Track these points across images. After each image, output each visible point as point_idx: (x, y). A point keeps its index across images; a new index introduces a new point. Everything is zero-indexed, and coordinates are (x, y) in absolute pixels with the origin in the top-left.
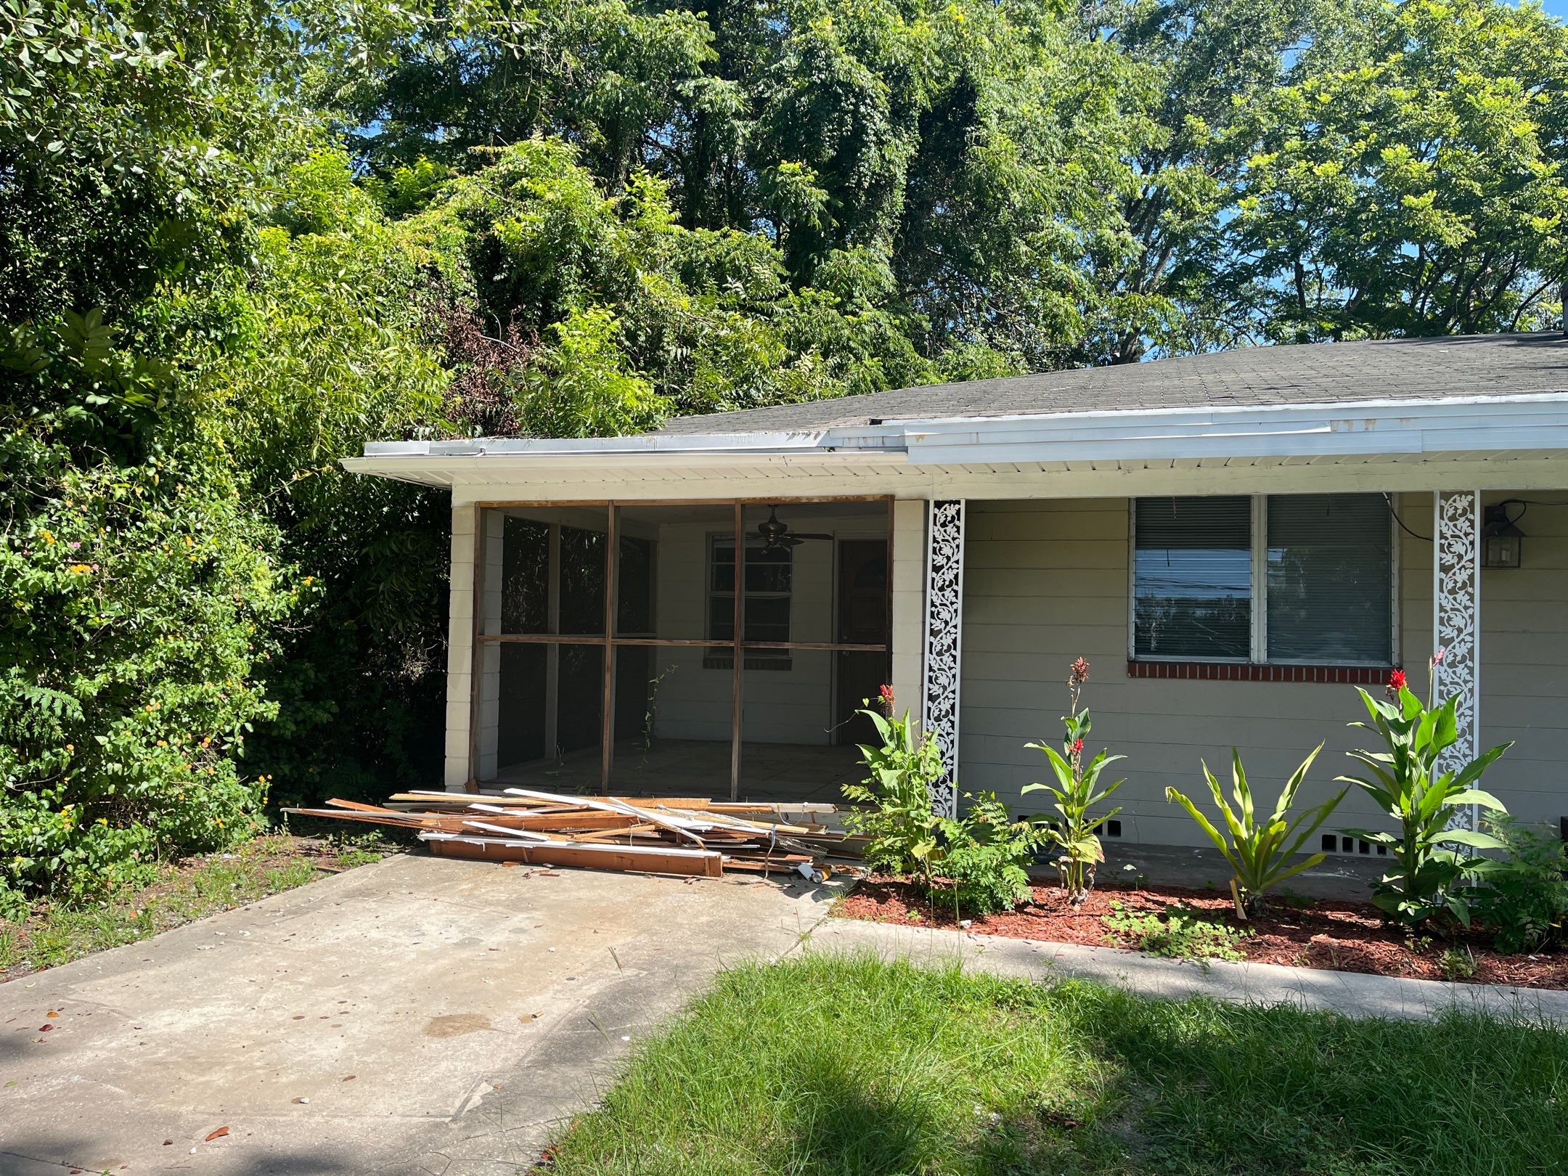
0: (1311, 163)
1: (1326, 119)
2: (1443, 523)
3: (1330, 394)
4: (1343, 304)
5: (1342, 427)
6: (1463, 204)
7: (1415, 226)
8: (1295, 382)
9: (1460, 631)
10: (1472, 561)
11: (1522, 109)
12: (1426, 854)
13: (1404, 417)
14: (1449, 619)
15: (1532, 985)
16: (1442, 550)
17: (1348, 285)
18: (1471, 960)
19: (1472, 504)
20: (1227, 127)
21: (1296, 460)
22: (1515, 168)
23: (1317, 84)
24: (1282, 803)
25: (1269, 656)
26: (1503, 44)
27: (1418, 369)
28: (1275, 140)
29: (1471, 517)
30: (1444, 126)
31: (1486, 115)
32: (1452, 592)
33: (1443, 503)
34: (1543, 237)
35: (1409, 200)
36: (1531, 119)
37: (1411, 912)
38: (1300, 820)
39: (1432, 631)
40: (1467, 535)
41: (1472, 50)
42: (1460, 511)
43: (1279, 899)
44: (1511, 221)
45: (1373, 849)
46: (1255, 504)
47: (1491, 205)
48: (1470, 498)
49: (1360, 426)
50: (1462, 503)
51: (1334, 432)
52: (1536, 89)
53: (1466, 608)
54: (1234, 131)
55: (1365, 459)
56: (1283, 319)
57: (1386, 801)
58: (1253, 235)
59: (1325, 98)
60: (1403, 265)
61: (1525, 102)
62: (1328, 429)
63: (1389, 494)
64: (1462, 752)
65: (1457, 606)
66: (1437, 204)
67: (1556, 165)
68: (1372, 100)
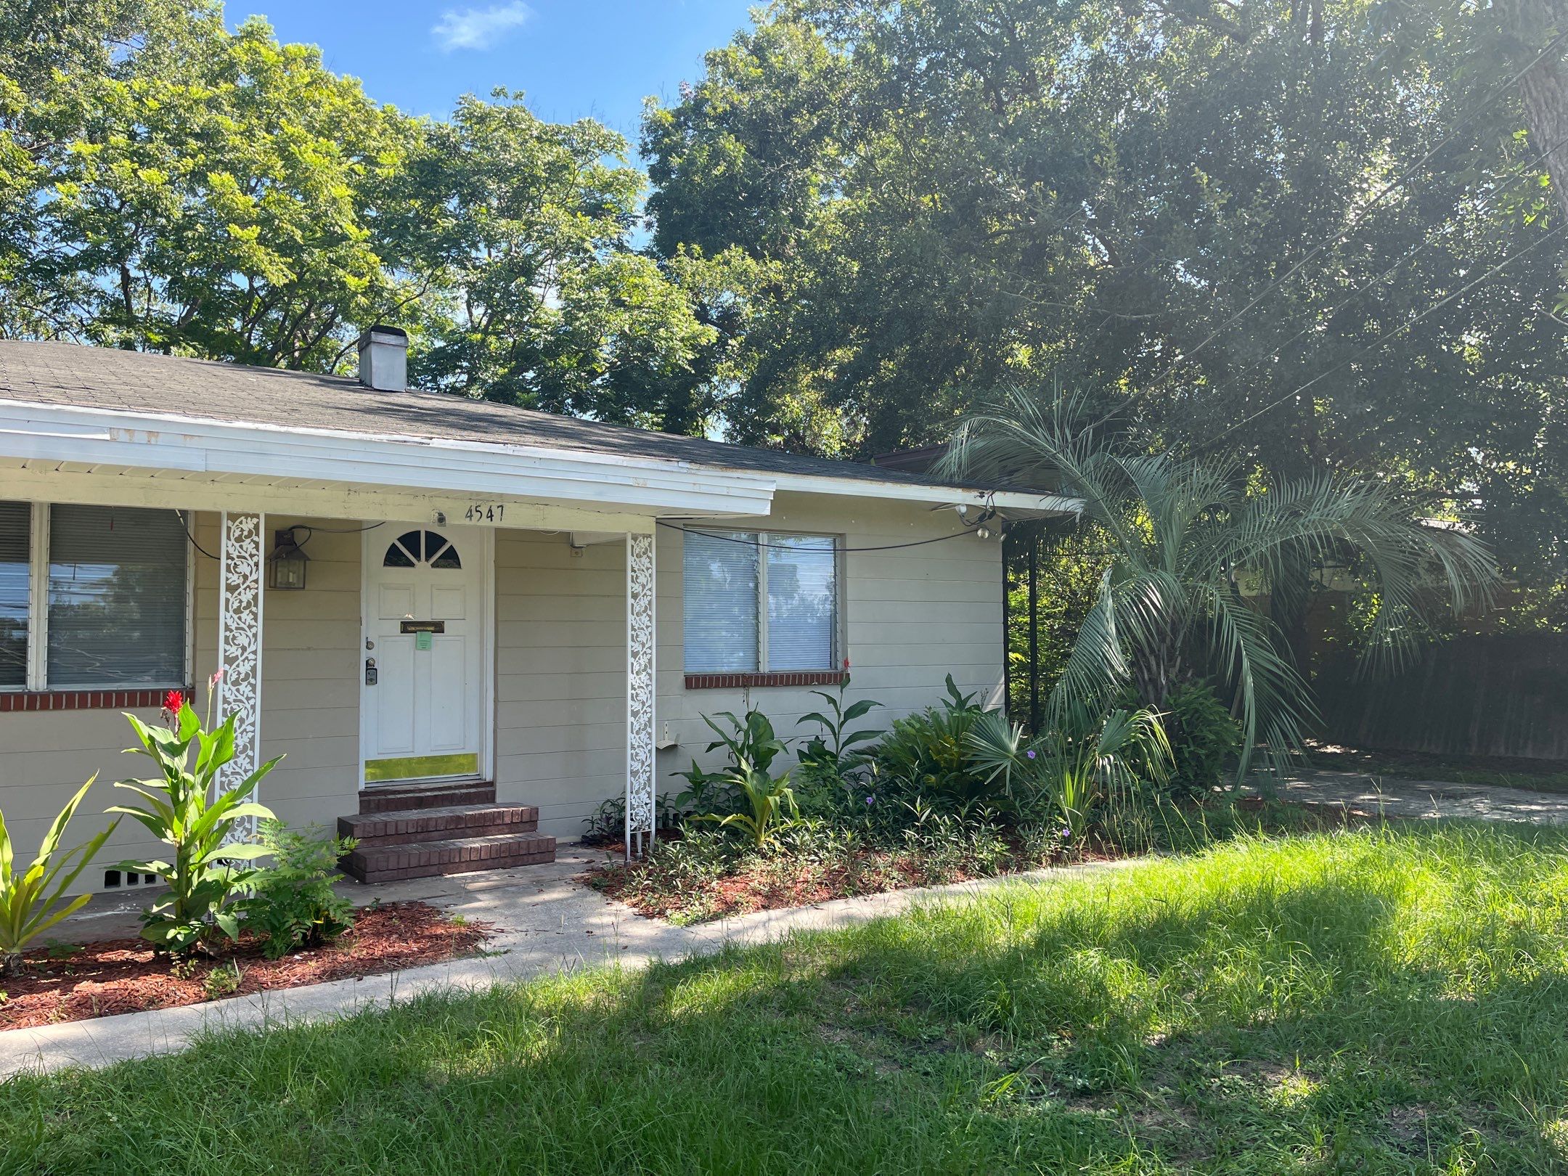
0: (136, 166)
1: (155, 126)
2: (230, 544)
3: (120, 401)
4: (176, 319)
5: (123, 437)
6: (287, 249)
7: (239, 257)
8: (88, 385)
9: (244, 649)
10: (256, 581)
11: (341, 173)
12: (200, 875)
13: (187, 434)
14: (234, 637)
15: (295, 985)
16: (228, 570)
17: (180, 300)
18: (237, 973)
19: (257, 527)
20: (47, 100)
21: (74, 467)
22: (332, 225)
23: (145, 86)
24: (47, 845)
25: (49, 682)
26: (327, 108)
27: (222, 391)
28: (97, 132)
29: (256, 539)
30: (269, 168)
31: (307, 169)
32: (237, 611)
33: (230, 523)
34: (355, 294)
35: (234, 229)
36: (348, 185)
37: (180, 938)
38: (64, 861)
39: (217, 650)
40: (252, 556)
41: (300, 105)
42: (246, 533)
43: (43, 953)
44: (327, 273)
45: (142, 878)
46: (35, 513)
47: (311, 254)
48: (255, 520)
49: (143, 438)
50: (248, 525)
51: (113, 440)
52: (355, 159)
53: (250, 627)
54: (53, 108)
55: (152, 473)
56: (106, 322)
57: (157, 827)
58: (73, 226)
59: (153, 104)
60: (233, 293)
61: (344, 167)
62: (107, 437)
63: (184, 513)
64: (242, 767)
65: (242, 625)
66: (261, 240)
67: (366, 232)
68: (201, 121)
